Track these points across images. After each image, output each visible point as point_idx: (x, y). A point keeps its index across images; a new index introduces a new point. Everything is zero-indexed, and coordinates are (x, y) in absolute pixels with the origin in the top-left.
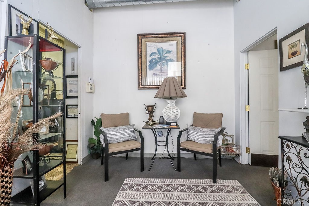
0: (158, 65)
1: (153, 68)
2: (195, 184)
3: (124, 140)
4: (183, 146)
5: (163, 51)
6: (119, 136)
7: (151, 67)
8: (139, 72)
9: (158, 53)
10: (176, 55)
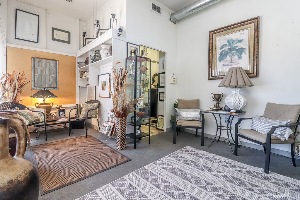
0: (228, 56)
1: (223, 60)
2: (241, 166)
3: (190, 119)
4: (240, 132)
5: (233, 42)
6: (187, 116)
7: (221, 59)
8: (209, 65)
9: (228, 44)
10: (248, 43)
